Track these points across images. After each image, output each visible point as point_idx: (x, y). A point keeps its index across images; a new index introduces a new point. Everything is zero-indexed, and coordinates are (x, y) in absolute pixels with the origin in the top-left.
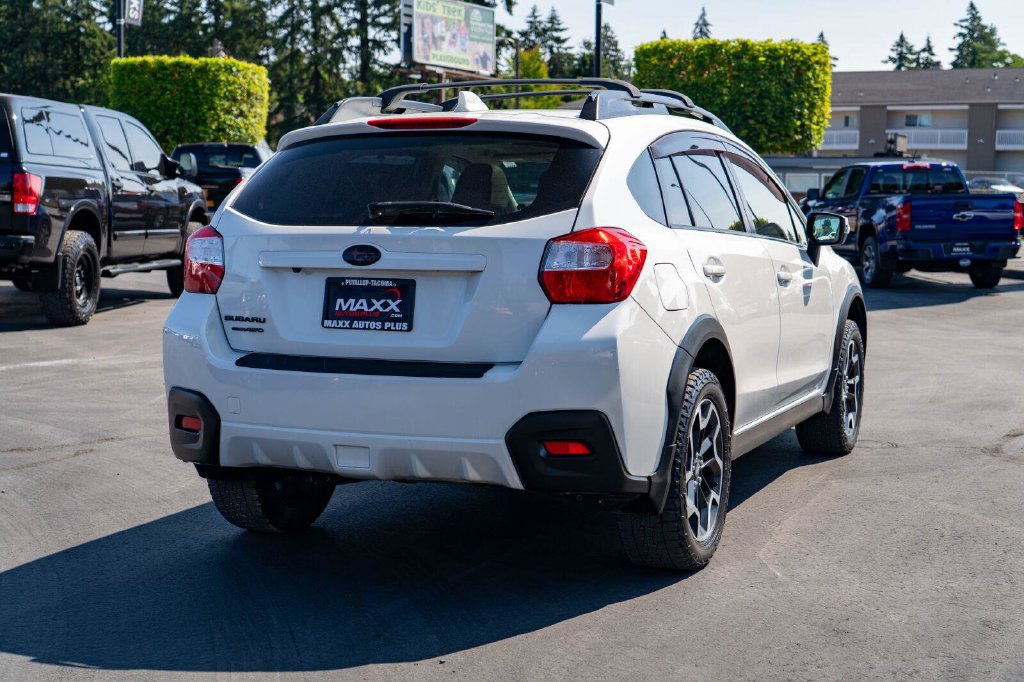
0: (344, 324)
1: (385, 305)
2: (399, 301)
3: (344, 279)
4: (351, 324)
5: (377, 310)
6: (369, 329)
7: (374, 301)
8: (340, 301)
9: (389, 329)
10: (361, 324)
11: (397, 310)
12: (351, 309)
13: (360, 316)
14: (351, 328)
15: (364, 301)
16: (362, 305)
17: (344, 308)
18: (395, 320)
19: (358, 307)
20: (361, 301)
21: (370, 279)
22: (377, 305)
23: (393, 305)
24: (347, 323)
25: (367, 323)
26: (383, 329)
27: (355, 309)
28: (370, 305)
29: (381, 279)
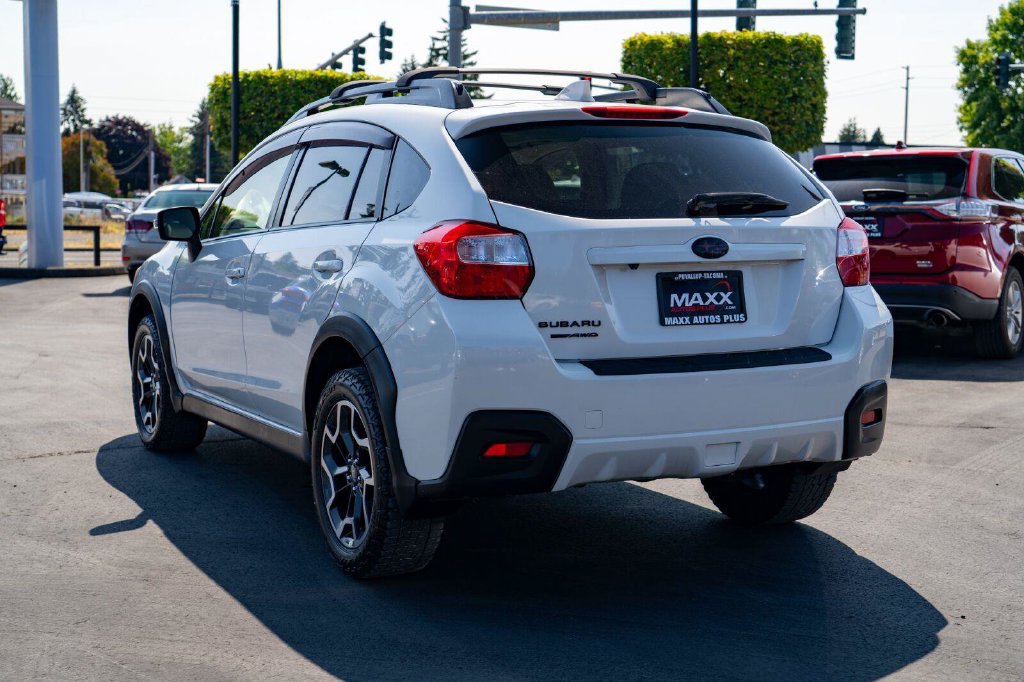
0: (684, 320)
1: (719, 298)
2: (729, 293)
3: (677, 274)
4: (691, 320)
5: (712, 303)
6: (710, 323)
7: (708, 294)
8: (674, 296)
9: (728, 321)
10: (702, 319)
11: (730, 302)
12: (687, 305)
13: (697, 311)
14: (692, 324)
15: (698, 295)
16: (697, 299)
17: (679, 304)
18: (732, 313)
19: (693, 302)
20: (696, 295)
21: (703, 273)
22: (712, 298)
23: (726, 297)
24: (687, 319)
25: (707, 317)
26: (722, 322)
27: (691, 304)
28: (705, 299)
29: (713, 272)
